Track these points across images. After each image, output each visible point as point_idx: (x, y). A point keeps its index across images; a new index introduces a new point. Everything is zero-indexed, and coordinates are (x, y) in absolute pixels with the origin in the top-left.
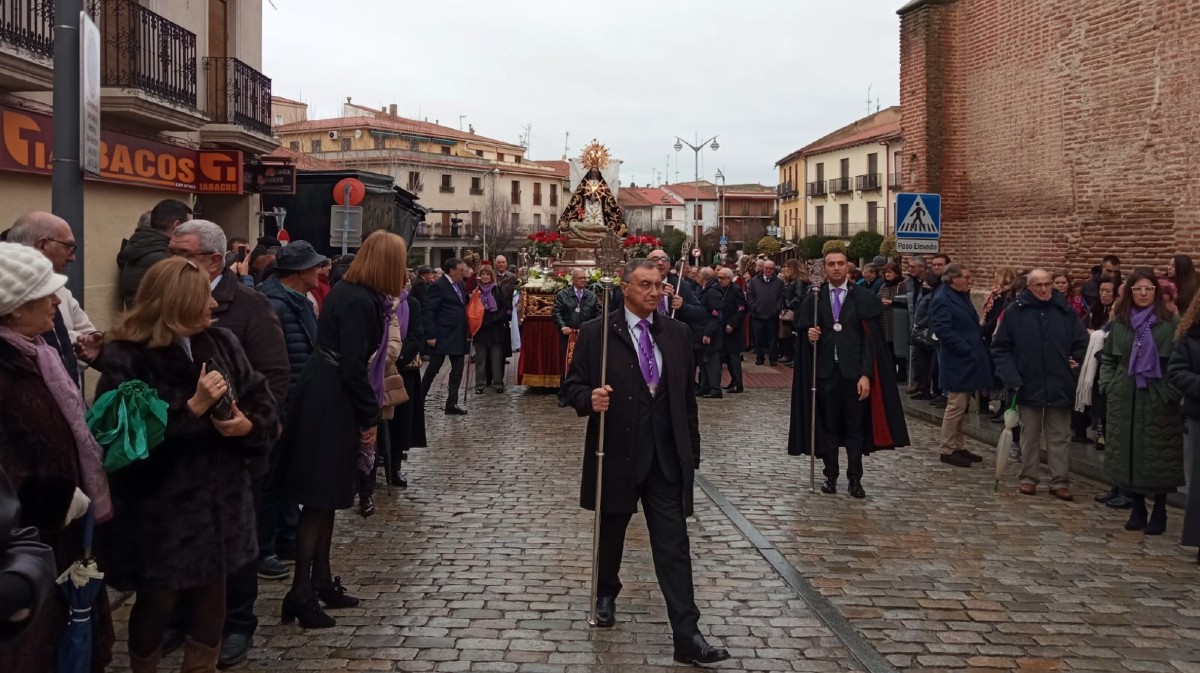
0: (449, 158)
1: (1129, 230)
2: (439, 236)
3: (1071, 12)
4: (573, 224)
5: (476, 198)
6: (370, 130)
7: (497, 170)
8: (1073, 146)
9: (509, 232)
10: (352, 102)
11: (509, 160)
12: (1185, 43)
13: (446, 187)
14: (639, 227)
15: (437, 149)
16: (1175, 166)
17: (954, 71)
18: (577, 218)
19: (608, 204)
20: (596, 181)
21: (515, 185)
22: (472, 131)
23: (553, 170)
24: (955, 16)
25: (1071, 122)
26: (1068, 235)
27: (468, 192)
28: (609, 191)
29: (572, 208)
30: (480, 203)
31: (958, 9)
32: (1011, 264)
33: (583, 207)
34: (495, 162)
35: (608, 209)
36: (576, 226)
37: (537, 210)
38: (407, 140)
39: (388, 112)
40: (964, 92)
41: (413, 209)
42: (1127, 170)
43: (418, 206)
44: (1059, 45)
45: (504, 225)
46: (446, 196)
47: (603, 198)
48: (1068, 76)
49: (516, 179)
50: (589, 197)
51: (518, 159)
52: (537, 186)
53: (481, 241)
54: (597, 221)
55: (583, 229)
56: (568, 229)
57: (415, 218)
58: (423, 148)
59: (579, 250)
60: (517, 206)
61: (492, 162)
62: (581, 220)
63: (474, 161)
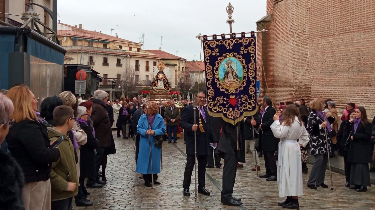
0: (107, 50)
1: (304, 92)
2: (102, 86)
3: (294, 30)
4: (154, 88)
5: (119, 68)
6: (70, 37)
7: (129, 56)
8: (294, 68)
9: (134, 84)
10: (60, 22)
11: (134, 50)
12: (313, 43)
13: (105, 63)
14: (195, 81)
15: (101, 46)
16: (311, 76)
17: (270, 42)
18: (155, 85)
19: (166, 81)
20: (162, 74)
21: (137, 62)
22: (117, 36)
23: (155, 55)
24: (271, 26)
25: (293, 61)
26: (293, 93)
27: (115, 65)
28: (166, 77)
29: (154, 82)
30: (121, 71)
31: (272, 23)
32: (283, 101)
33: (157, 82)
34: (128, 52)
35: (165, 83)
36: (155, 88)
37: (147, 73)
38: (87, 41)
39: (78, 27)
40: (274, 49)
41: (97, 78)
42: (303, 76)
43: (99, 76)
44: (292, 39)
45: (132, 80)
46: (105, 67)
47: (164, 79)
48: (293, 48)
49: (137, 59)
50: (159, 79)
51: (139, 50)
52: (147, 62)
53: (121, 88)
54: (162, 86)
55: (157, 89)
56: (153, 89)
57: (98, 81)
58: (95, 45)
59: (156, 96)
60: (138, 71)
61: (126, 52)
62: (157, 86)
63: (118, 51)
